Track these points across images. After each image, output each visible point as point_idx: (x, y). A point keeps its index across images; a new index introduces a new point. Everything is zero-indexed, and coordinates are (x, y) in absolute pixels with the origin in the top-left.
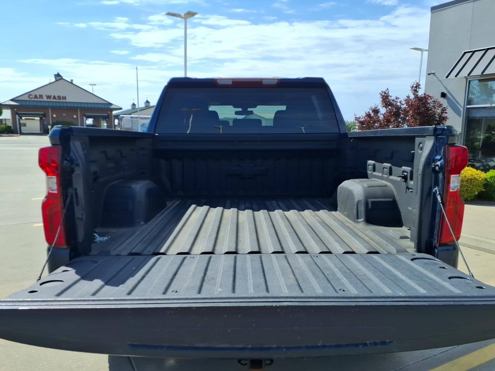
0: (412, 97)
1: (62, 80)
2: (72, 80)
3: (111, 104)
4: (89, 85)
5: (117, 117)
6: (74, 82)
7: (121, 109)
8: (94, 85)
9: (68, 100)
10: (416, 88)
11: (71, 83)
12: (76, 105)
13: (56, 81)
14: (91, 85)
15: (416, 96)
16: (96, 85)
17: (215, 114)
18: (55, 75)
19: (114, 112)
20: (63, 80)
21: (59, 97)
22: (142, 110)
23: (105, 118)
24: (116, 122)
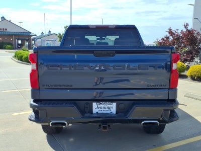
0: (185, 30)
1: (5, 20)
3: (31, 33)
5: (34, 39)
6: (11, 21)
7: (36, 35)
9: (8, 31)
10: (186, 26)
12: (12, 33)
13: (2, 20)
14: (20, 23)
15: (187, 30)
17: (88, 39)
18: (1, 17)
19: (32, 37)
21: (3, 29)
22: (47, 36)
23: (27, 40)
24: (33, 42)
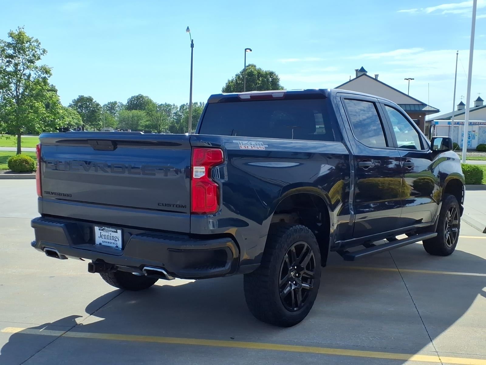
1: (364, 76)
2: (377, 76)
4: (405, 79)
6: (379, 79)
7: (438, 111)
8: (411, 79)
11: (376, 79)
13: (357, 77)
14: (407, 79)
16: (413, 79)
18: (357, 71)
20: (366, 76)
22: (471, 110)
